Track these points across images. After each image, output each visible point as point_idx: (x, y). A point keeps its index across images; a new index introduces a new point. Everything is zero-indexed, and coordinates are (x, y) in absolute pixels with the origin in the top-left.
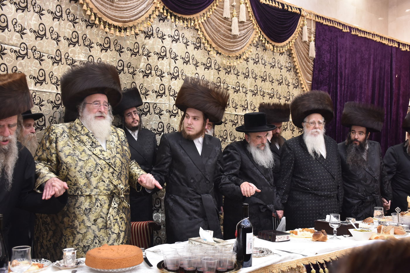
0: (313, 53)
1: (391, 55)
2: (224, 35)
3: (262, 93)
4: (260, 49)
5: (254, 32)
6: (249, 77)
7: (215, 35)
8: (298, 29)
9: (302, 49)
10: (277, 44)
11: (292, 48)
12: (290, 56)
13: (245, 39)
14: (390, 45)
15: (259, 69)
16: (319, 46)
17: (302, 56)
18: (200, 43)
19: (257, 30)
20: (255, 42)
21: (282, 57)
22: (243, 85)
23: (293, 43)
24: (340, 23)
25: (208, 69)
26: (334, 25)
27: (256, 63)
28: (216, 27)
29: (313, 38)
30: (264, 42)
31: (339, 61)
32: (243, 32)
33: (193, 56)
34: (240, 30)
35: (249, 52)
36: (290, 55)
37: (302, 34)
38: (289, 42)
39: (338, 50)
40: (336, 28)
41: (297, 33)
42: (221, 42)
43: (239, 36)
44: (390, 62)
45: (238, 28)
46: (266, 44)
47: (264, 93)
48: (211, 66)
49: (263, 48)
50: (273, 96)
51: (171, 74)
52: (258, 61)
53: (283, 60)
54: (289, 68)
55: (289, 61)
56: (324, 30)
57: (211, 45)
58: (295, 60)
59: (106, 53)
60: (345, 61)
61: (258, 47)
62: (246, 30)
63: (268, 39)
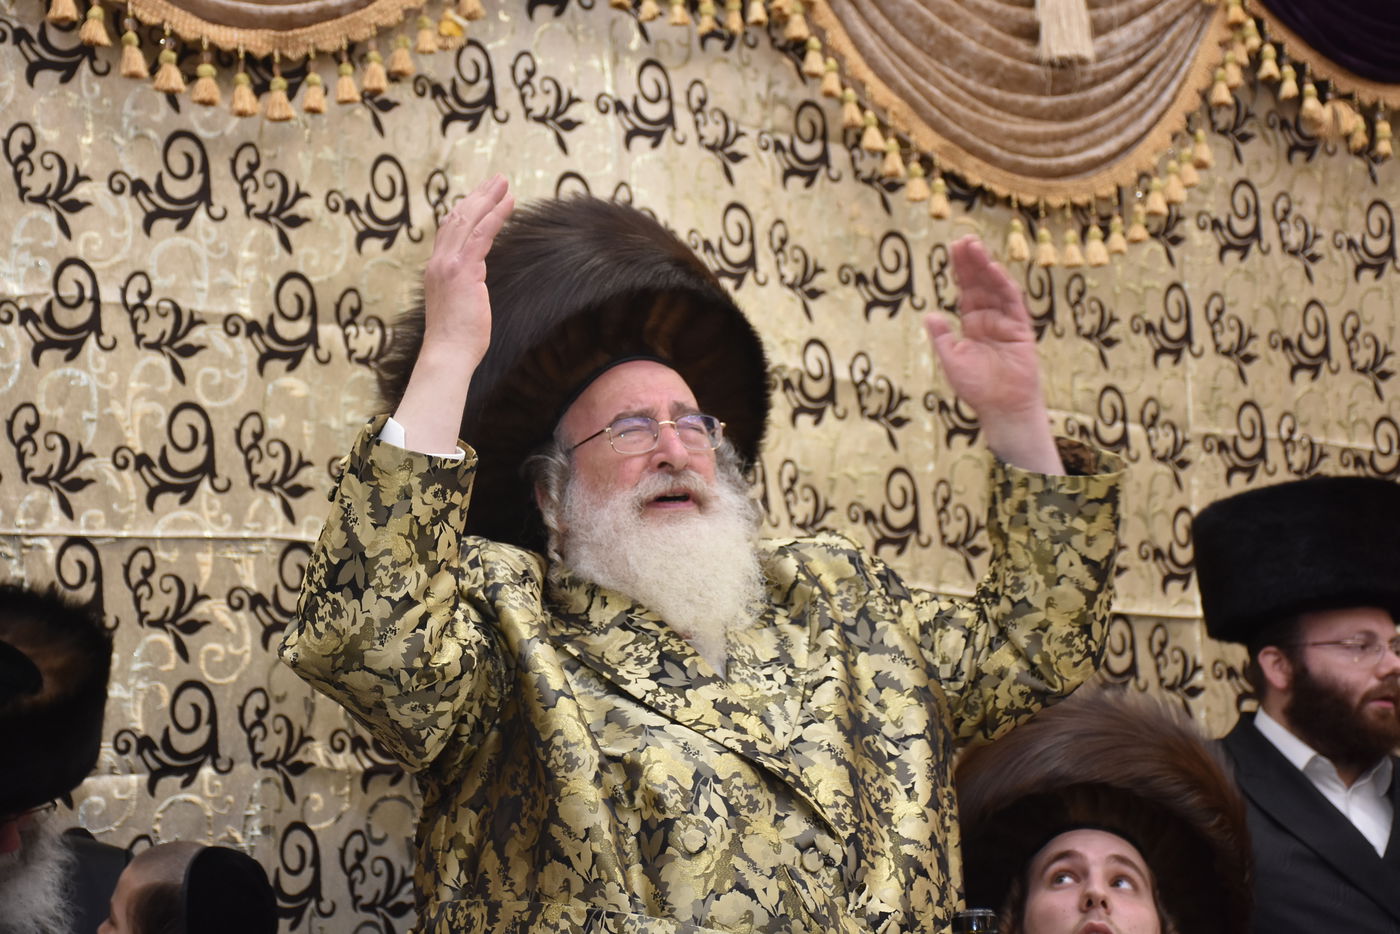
2: (987, 71)
4: (1263, 148)
6: (1196, 350)
7: (925, 75)
10: (1396, 97)
13: (1144, 86)
15: (1263, 292)
18: (824, 137)
19: (1236, 14)
20: (1222, 94)
22: (1151, 408)
25: (894, 307)
27: (1240, 245)
28: (921, 19)
30: (1289, 89)
32: (1123, 36)
33: (779, 231)
34: (1098, 29)
35: (1188, 167)
43: (1092, 67)
45: (1082, 16)
46: (1311, 104)
47: (1318, 454)
48: (908, 288)
49: (1283, 141)
52: (1256, 234)
57: (902, 141)
59: (180, 239)
61: (1245, 138)
62: (1145, 22)
63: (1319, 66)
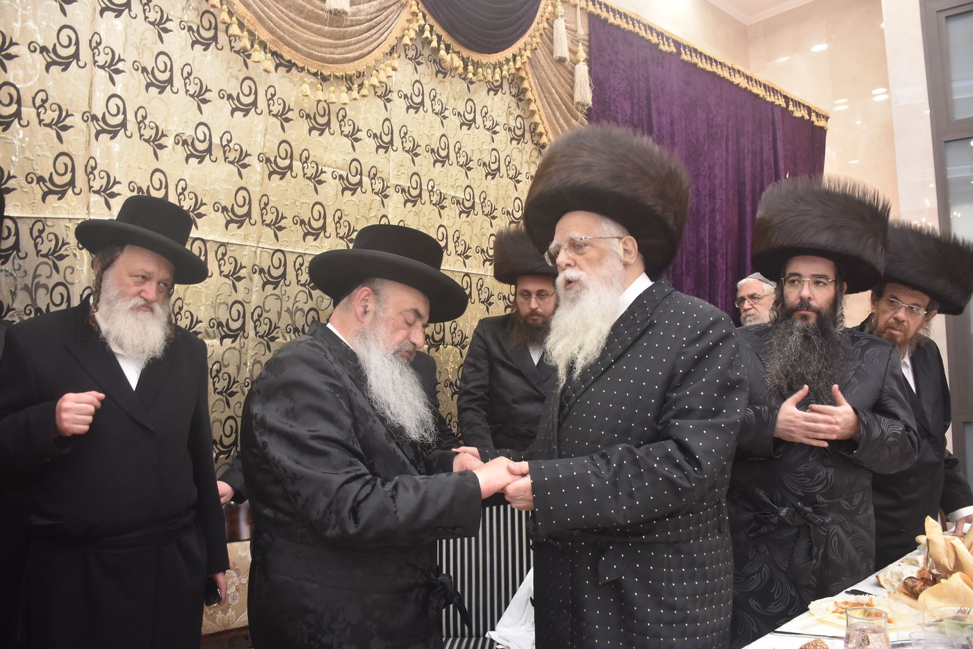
0: (584, 93)
1: (773, 124)
2: (300, 10)
3: (435, 199)
4: (426, 70)
5: (405, 15)
6: (395, 148)
8: (538, 24)
9: (554, 80)
10: (476, 57)
11: (523, 74)
12: (520, 100)
14: (769, 99)
15: (424, 127)
16: (600, 76)
17: (554, 100)
18: (215, 28)
19: (415, 8)
20: (407, 41)
21: (496, 98)
22: (373, 171)
23: (525, 59)
24: (651, 29)
25: (246, 112)
26: (637, 30)
27: (415, 107)
29: (582, 54)
30: (434, 44)
31: (654, 123)
32: (366, 8)
33: (187, 69)
35: (389, 69)
36: (520, 95)
37: (552, 41)
38: (514, 56)
39: (652, 95)
40: (643, 38)
41: (537, 34)
42: (288, 30)
43: (352, 17)
44: (771, 139)
46: (443, 52)
47: (442, 198)
48: (254, 104)
50: (473, 207)
51: (94, 118)
52: (422, 103)
53: (500, 106)
54: (519, 132)
55: (518, 112)
56: (611, 39)
57: (251, 34)
58: (533, 107)
60: (672, 125)
61: (419, 63)
63: (446, 38)
